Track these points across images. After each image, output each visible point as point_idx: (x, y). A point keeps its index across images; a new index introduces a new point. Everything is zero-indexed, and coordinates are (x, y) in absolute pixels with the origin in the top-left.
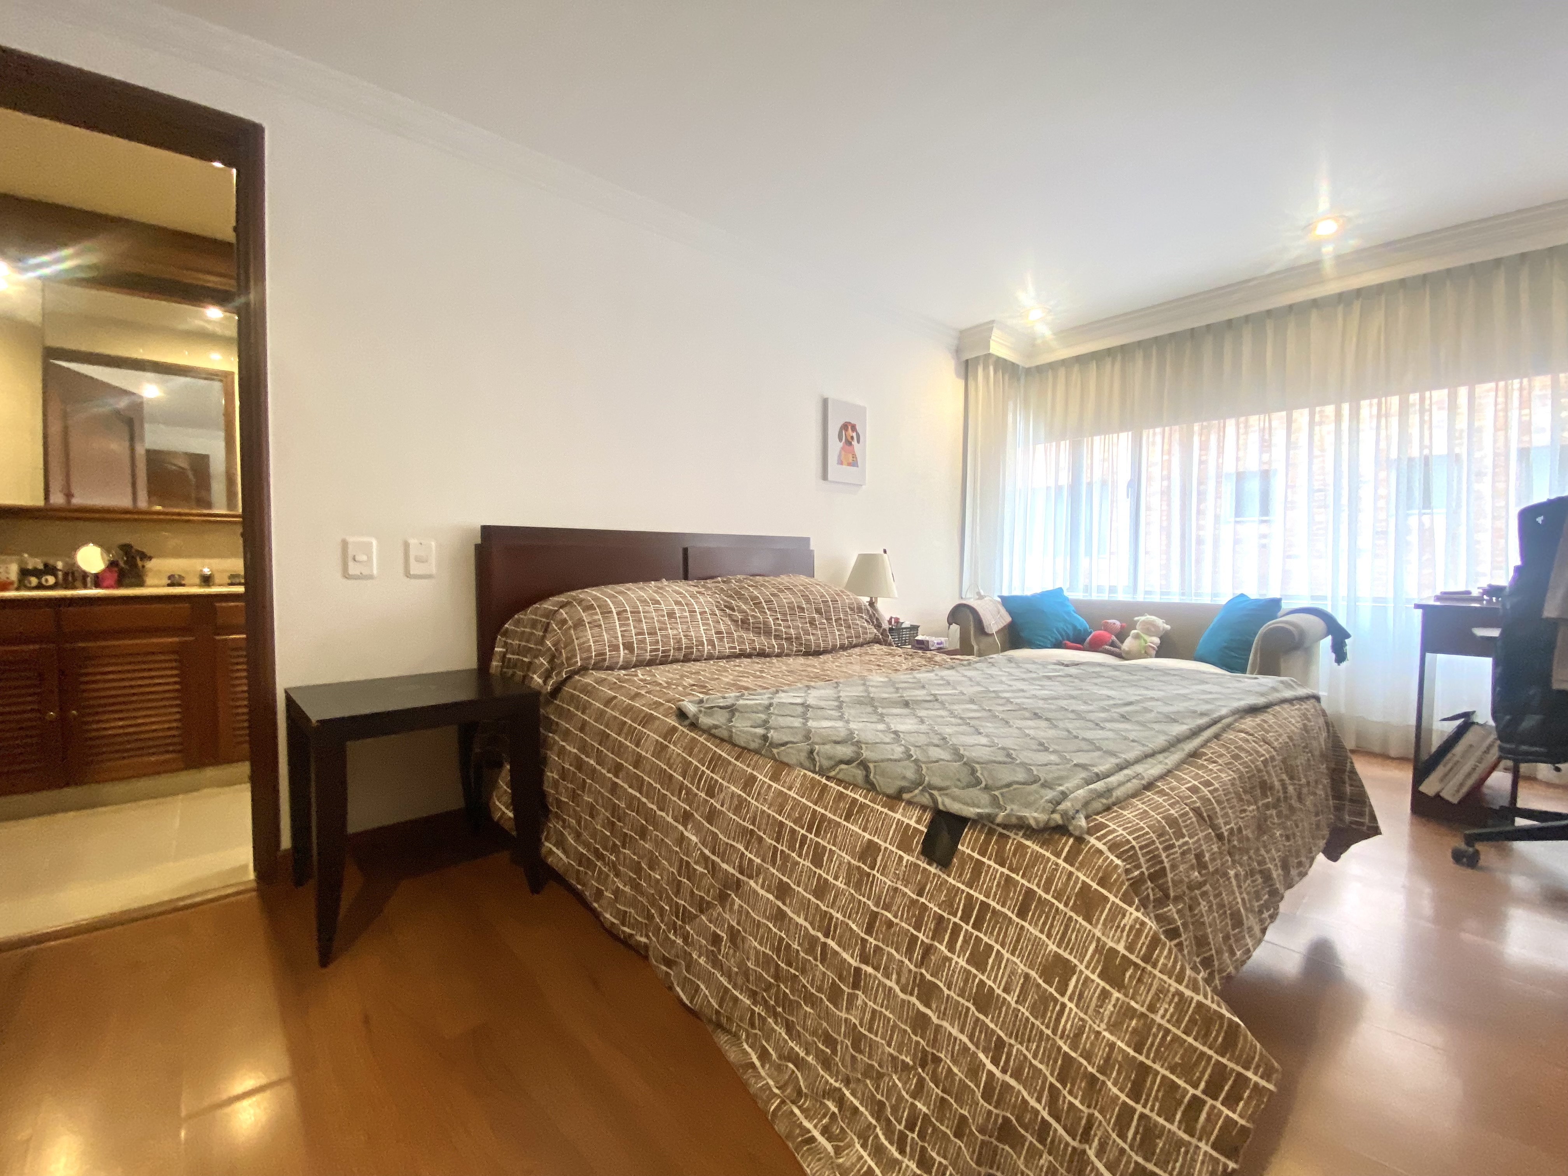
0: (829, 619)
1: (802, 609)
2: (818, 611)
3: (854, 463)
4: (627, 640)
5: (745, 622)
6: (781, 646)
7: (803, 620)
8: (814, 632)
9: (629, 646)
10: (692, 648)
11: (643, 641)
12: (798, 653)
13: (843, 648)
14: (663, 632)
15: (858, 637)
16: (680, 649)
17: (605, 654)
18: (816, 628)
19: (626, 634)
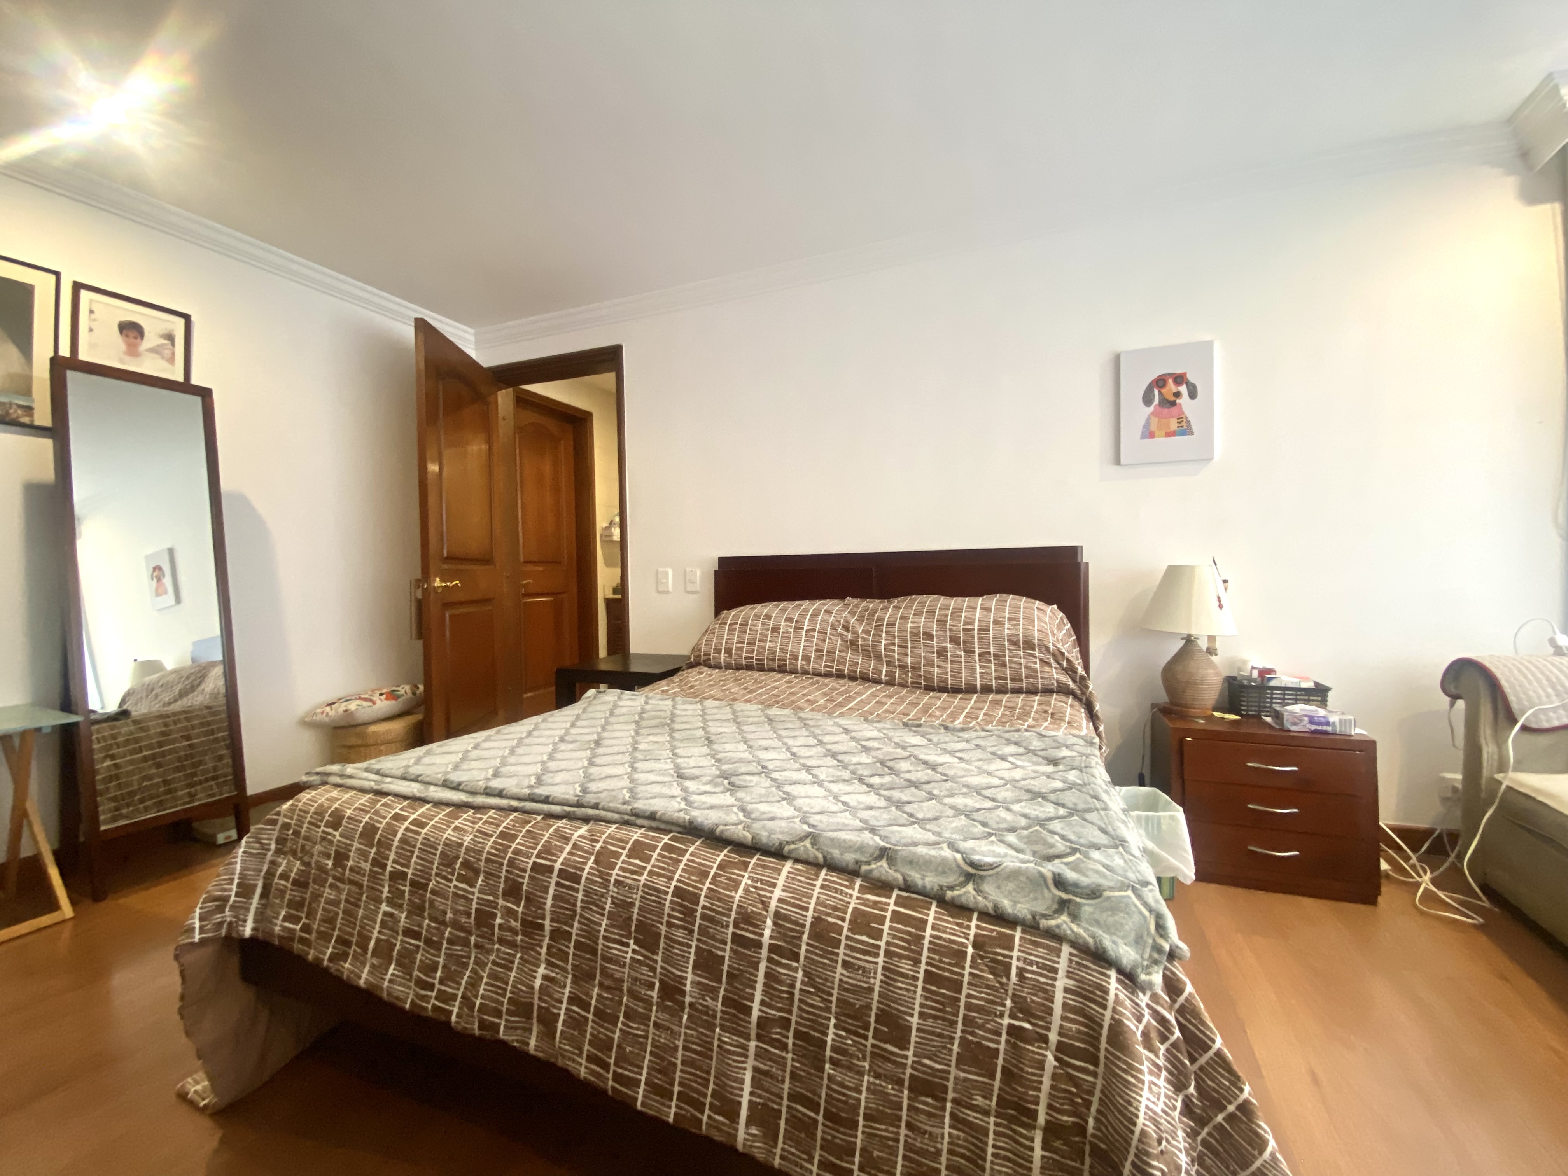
0: (969, 652)
1: (929, 636)
2: (955, 640)
3: (1185, 430)
4: (729, 646)
5: (853, 643)
6: (890, 674)
7: (929, 649)
8: (942, 664)
9: (728, 651)
10: (786, 660)
11: (741, 649)
12: (916, 685)
13: (987, 689)
14: (762, 644)
15: (1016, 679)
16: (773, 660)
17: (709, 655)
18: (946, 661)
19: (729, 641)
